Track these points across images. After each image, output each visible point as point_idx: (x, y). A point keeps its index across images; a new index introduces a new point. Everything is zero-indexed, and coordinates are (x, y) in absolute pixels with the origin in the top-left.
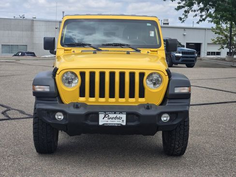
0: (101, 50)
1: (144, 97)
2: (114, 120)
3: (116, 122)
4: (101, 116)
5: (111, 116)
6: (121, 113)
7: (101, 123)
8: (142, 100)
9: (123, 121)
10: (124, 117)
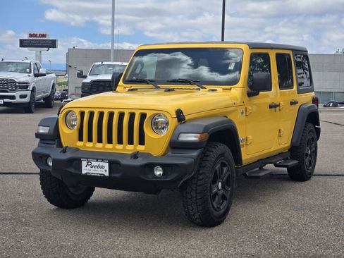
0: (159, 87)
1: (144, 144)
2: (96, 169)
3: (99, 172)
4: (84, 163)
5: (94, 163)
6: (103, 160)
7: (84, 172)
8: (141, 148)
9: (106, 170)
10: (106, 165)
